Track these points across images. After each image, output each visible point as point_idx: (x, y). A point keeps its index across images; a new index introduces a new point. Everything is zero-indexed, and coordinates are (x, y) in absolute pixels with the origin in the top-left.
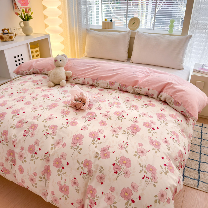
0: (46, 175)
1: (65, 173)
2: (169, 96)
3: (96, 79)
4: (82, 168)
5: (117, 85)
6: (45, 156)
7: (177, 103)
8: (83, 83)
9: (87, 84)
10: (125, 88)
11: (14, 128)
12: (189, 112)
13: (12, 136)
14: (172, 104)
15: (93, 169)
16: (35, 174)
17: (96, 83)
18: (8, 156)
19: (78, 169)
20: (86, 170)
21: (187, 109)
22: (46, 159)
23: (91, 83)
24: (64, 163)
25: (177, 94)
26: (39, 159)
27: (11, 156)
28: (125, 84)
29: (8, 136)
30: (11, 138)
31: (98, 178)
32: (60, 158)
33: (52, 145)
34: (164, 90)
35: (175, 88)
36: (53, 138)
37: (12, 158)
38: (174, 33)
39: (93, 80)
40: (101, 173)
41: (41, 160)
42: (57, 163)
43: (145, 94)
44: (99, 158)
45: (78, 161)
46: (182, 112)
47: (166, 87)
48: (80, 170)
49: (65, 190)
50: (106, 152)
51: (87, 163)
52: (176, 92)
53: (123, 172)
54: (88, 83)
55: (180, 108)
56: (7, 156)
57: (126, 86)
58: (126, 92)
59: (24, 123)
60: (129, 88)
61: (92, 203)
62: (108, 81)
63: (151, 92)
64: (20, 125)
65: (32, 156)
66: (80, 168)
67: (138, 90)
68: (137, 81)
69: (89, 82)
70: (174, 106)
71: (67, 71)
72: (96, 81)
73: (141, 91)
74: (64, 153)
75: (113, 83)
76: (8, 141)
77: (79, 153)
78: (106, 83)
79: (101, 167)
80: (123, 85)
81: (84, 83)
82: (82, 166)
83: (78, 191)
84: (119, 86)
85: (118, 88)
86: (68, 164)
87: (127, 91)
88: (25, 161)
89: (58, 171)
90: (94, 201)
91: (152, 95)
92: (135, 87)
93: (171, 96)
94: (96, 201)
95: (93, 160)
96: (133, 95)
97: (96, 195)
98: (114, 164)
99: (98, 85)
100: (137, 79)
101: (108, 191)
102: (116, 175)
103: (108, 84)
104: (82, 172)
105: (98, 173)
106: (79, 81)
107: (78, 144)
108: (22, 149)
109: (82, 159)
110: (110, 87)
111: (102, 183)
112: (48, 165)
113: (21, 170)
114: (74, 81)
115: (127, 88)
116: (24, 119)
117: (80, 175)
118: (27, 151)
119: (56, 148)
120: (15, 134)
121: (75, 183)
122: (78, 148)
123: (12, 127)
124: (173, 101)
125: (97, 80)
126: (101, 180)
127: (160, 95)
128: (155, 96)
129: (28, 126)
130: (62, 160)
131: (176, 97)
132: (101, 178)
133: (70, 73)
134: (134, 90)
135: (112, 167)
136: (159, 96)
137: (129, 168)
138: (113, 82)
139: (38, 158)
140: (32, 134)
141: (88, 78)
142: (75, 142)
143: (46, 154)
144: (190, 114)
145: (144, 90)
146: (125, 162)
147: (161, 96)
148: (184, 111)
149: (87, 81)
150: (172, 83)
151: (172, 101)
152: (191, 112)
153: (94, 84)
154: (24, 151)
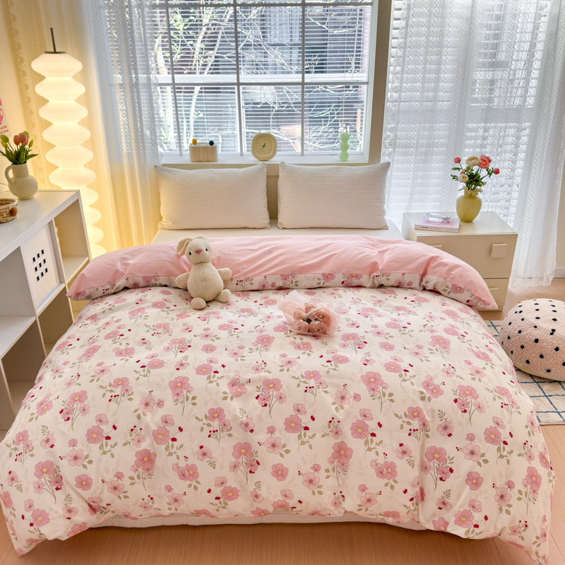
0: (336, 462)
1: (381, 442)
2: (441, 280)
3: (291, 275)
4: (409, 423)
5: (339, 278)
6: (329, 427)
7: (457, 289)
8: (261, 288)
9: (270, 287)
10: (356, 281)
11: (232, 399)
12: (480, 300)
13: (239, 414)
14: (449, 293)
15: (428, 418)
16: (316, 468)
17: (292, 282)
18: (237, 458)
19: (402, 427)
20: (416, 424)
21: (476, 295)
22: (332, 431)
23: (280, 283)
24: (372, 426)
25: (453, 272)
26: (318, 436)
27: (242, 456)
28: (354, 272)
29: (228, 417)
30: (236, 418)
31: (441, 429)
32: (361, 420)
33: (334, 403)
34: (429, 270)
35: (445, 264)
36: (326, 392)
37: (246, 459)
38: (351, 159)
39: (285, 277)
40: (444, 420)
41: (323, 436)
42: (359, 430)
43: (397, 284)
44: (429, 399)
45: (396, 415)
46: (468, 301)
47: (432, 265)
48: (407, 427)
49: (388, 472)
50: (432, 387)
51: (415, 413)
52: (450, 270)
53: (474, 408)
54: (273, 285)
55: (465, 296)
56: (233, 459)
57: (358, 276)
58: (359, 287)
59: (243, 385)
60: (365, 280)
61: (443, 473)
62: (318, 273)
63: (407, 279)
64: (239, 390)
65: (300, 437)
66: (405, 425)
67: (383, 280)
68: (375, 265)
69: (275, 283)
70: (452, 295)
71: (222, 269)
72: (290, 278)
73: (388, 279)
74: (364, 410)
75: (329, 276)
76: (231, 428)
77: (392, 401)
78: (314, 279)
79: (439, 410)
80: (352, 276)
81: (264, 286)
82: (406, 420)
83: (411, 463)
84: (344, 279)
85: (343, 283)
86: (380, 425)
87: (362, 284)
88: (288, 452)
89: (366, 443)
90: (447, 467)
91: (410, 283)
92: (375, 274)
93: (445, 278)
94: (450, 466)
95: (421, 404)
96: (372, 290)
97: (447, 457)
98: (456, 401)
99: (297, 285)
100: (373, 260)
101: (464, 443)
102: (467, 414)
103: (319, 279)
104: (410, 430)
105: (438, 422)
106: (252, 284)
107: (380, 388)
108: (271, 430)
109: (402, 410)
110: (326, 284)
111: (450, 435)
112: (338, 441)
113: (280, 473)
114: (239, 287)
115: (361, 280)
116: (237, 377)
117: (410, 434)
118: (284, 432)
119: (346, 407)
120: (240, 409)
121: (404, 452)
122: (384, 394)
123: (225, 398)
124: (450, 286)
125: (293, 275)
126: (447, 430)
127: (424, 280)
128: (416, 284)
129: (257, 387)
130: (367, 422)
131: (453, 278)
132: (445, 428)
133: (227, 273)
134: (373, 282)
135: (455, 405)
136: (423, 283)
137: (478, 399)
138: (329, 274)
139: (314, 435)
140: (280, 398)
141: (272, 274)
142: (373, 386)
143: (330, 422)
144: (483, 301)
145: (393, 279)
146: (468, 392)
147: (427, 282)
148: (470, 299)
149: (270, 281)
150: (437, 257)
151: (447, 287)
152: (483, 299)
153: (288, 284)
154: (277, 434)
